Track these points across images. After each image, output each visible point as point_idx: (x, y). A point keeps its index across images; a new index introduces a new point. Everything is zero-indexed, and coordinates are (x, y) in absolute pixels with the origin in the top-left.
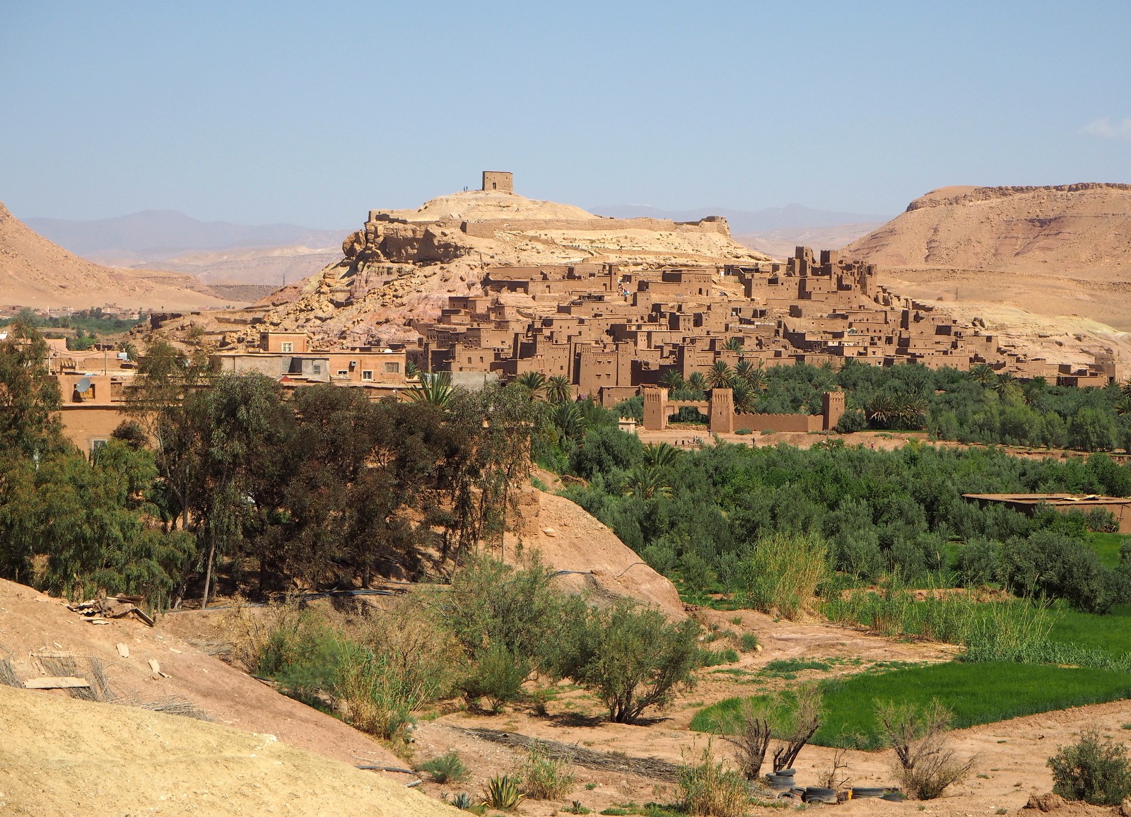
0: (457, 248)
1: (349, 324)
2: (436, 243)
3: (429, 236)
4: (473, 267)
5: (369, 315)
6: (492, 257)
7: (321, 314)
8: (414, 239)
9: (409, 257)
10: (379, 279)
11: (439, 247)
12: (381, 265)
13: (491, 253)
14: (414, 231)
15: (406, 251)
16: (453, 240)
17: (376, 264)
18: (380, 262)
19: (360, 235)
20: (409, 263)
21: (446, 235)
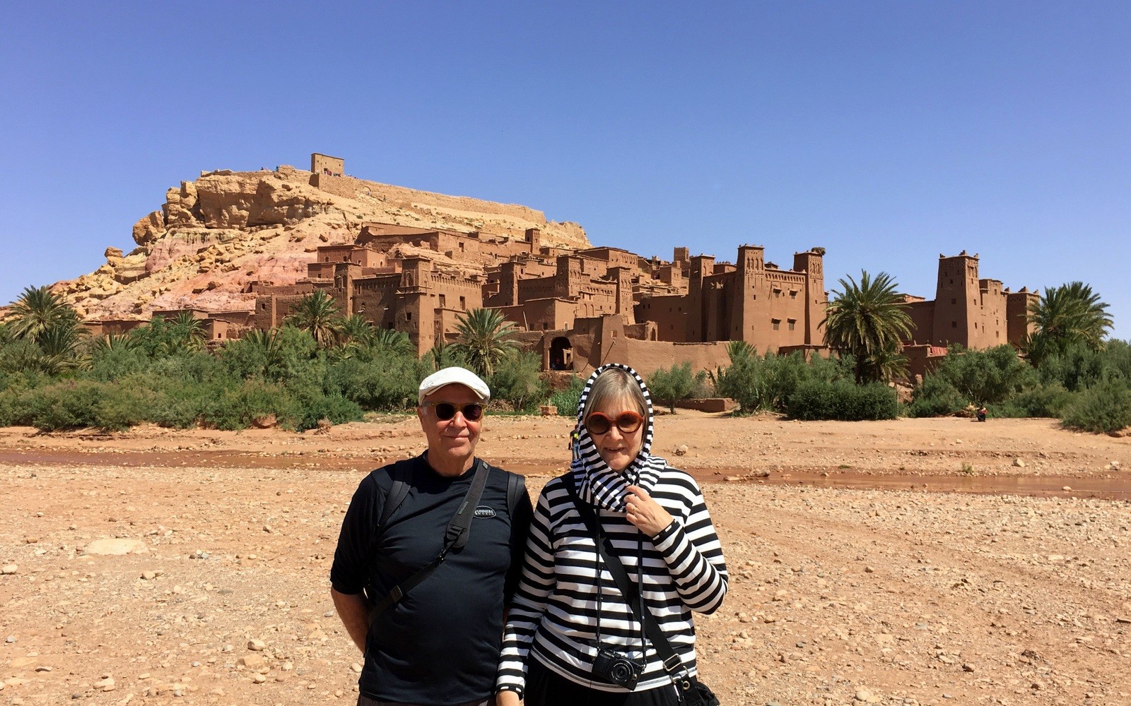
0: (308, 203)
1: (148, 296)
2: (275, 197)
3: (265, 189)
4: (336, 226)
5: (180, 284)
6: (359, 217)
7: (99, 292)
8: (242, 195)
9: (234, 221)
10: (190, 248)
11: (281, 204)
12: (192, 230)
13: (357, 212)
14: (241, 185)
15: (229, 212)
16: (302, 194)
17: (185, 229)
18: (191, 226)
19: (157, 215)
20: (234, 228)
21: (289, 190)
